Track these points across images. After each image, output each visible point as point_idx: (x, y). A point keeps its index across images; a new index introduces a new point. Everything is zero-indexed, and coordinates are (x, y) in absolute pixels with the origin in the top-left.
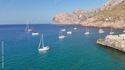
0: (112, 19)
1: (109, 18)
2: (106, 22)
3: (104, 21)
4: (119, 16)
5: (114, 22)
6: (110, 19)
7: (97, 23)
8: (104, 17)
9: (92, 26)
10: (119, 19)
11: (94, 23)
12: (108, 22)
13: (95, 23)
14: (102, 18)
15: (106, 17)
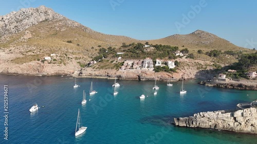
0: (58, 57)
1: (52, 55)
2: (49, 63)
3: (43, 61)
4: (66, 52)
5: (65, 64)
6: (55, 58)
7: (24, 66)
8: (38, 53)
9: (13, 72)
10: (69, 58)
11: (18, 65)
12: (53, 65)
13: (21, 66)
14: (34, 54)
15: (41, 51)
